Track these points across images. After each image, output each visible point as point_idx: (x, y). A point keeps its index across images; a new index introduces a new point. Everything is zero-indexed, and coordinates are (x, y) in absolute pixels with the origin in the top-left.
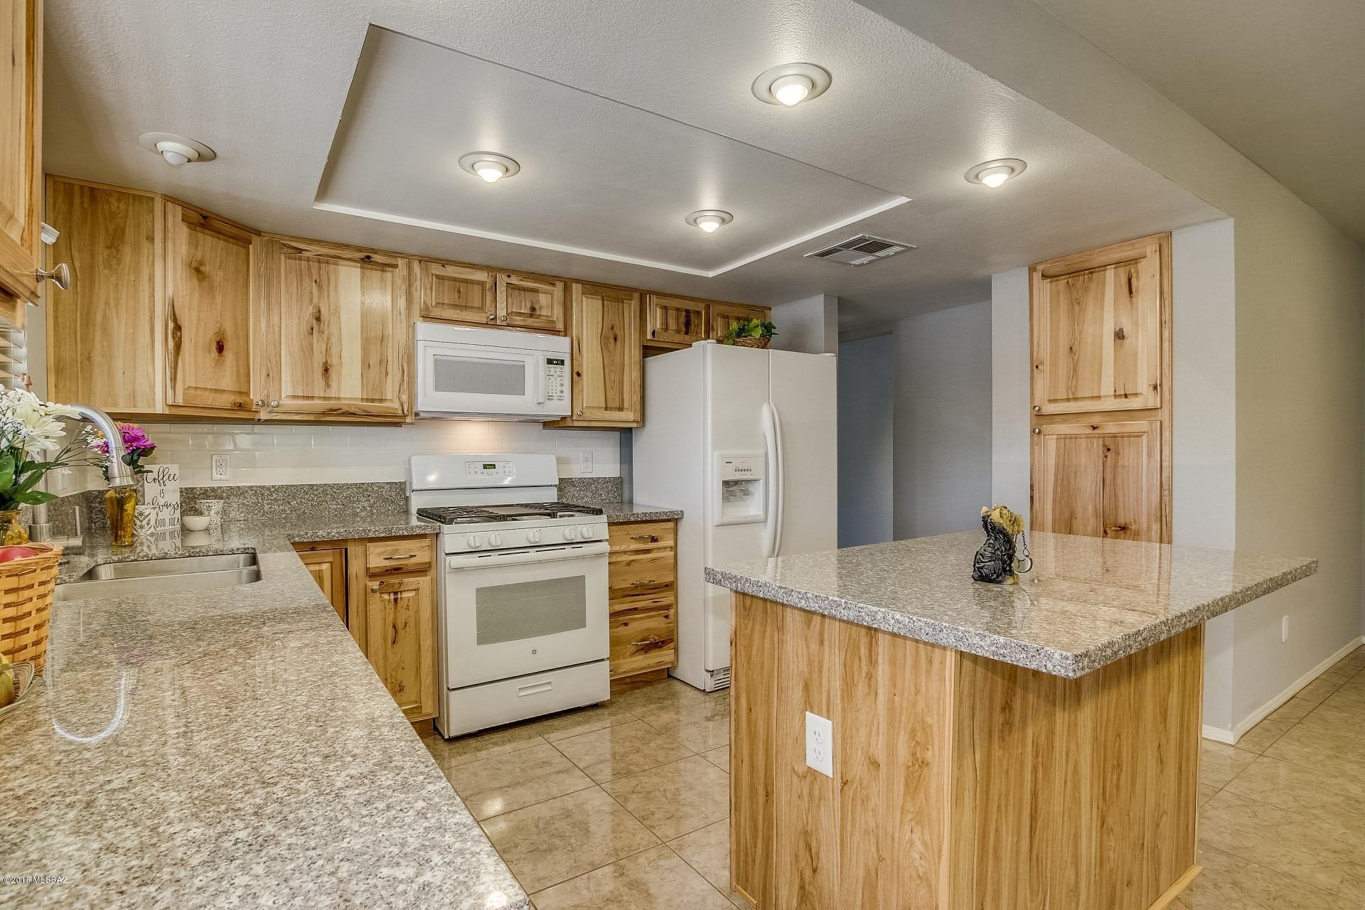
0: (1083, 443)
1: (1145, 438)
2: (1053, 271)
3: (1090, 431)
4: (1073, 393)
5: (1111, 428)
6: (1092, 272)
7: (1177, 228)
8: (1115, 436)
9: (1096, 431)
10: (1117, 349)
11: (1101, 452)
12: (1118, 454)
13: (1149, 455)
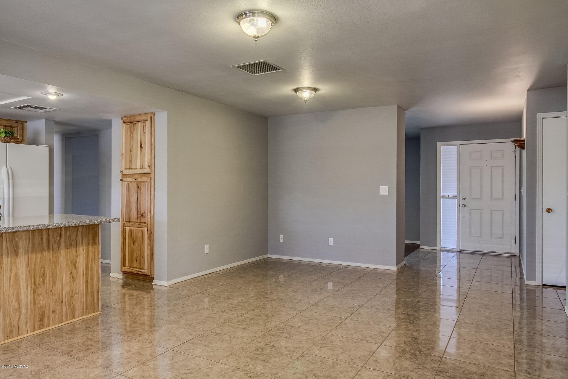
0: (133, 184)
1: (147, 183)
2: (126, 121)
3: (134, 180)
4: (131, 167)
5: (139, 180)
6: (135, 123)
7: (156, 112)
8: (140, 182)
9: (136, 181)
10: (141, 151)
11: (137, 189)
12: (141, 189)
13: (148, 190)
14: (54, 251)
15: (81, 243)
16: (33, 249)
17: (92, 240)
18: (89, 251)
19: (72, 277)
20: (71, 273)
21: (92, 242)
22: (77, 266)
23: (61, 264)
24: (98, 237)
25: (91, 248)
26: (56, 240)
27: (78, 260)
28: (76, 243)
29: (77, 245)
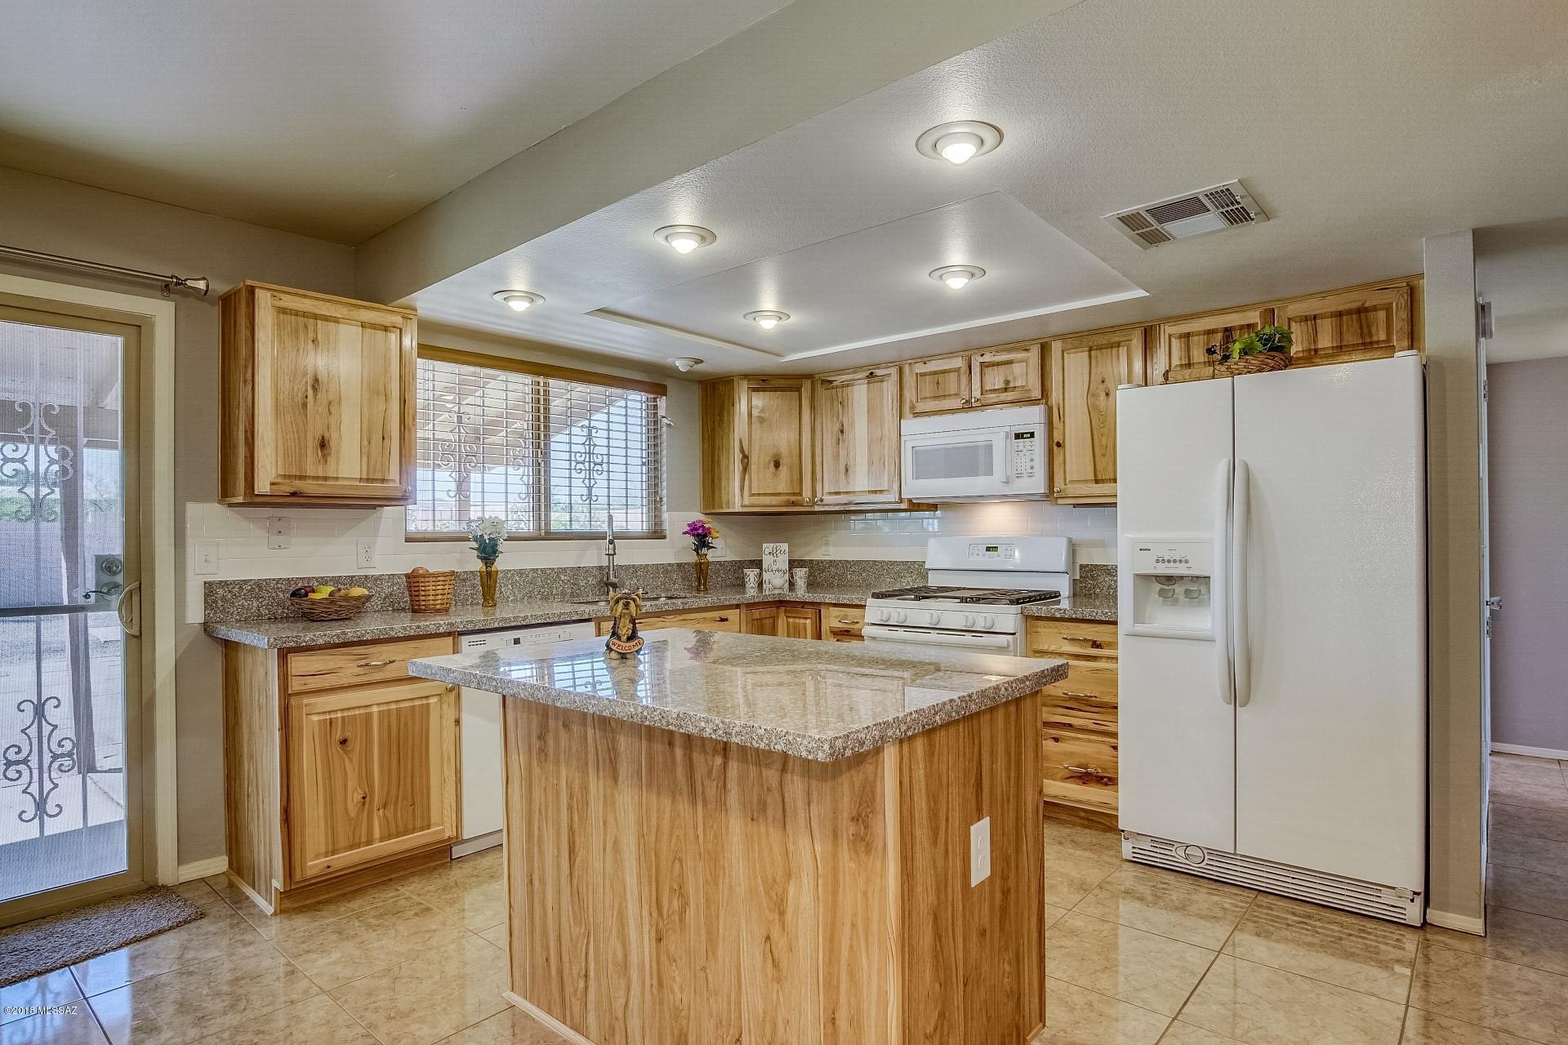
14: (706, 806)
15: (802, 814)
16: (652, 778)
17: (855, 819)
18: (841, 875)
19: (773, 961)
20: (768, 938)
21: (852, 830)
22: (789, 916)
23: (730, 876)
24: (880, 817)
26: (712, 768)
27: (791, 891)
28: (784, 811)
29: (788, 820)
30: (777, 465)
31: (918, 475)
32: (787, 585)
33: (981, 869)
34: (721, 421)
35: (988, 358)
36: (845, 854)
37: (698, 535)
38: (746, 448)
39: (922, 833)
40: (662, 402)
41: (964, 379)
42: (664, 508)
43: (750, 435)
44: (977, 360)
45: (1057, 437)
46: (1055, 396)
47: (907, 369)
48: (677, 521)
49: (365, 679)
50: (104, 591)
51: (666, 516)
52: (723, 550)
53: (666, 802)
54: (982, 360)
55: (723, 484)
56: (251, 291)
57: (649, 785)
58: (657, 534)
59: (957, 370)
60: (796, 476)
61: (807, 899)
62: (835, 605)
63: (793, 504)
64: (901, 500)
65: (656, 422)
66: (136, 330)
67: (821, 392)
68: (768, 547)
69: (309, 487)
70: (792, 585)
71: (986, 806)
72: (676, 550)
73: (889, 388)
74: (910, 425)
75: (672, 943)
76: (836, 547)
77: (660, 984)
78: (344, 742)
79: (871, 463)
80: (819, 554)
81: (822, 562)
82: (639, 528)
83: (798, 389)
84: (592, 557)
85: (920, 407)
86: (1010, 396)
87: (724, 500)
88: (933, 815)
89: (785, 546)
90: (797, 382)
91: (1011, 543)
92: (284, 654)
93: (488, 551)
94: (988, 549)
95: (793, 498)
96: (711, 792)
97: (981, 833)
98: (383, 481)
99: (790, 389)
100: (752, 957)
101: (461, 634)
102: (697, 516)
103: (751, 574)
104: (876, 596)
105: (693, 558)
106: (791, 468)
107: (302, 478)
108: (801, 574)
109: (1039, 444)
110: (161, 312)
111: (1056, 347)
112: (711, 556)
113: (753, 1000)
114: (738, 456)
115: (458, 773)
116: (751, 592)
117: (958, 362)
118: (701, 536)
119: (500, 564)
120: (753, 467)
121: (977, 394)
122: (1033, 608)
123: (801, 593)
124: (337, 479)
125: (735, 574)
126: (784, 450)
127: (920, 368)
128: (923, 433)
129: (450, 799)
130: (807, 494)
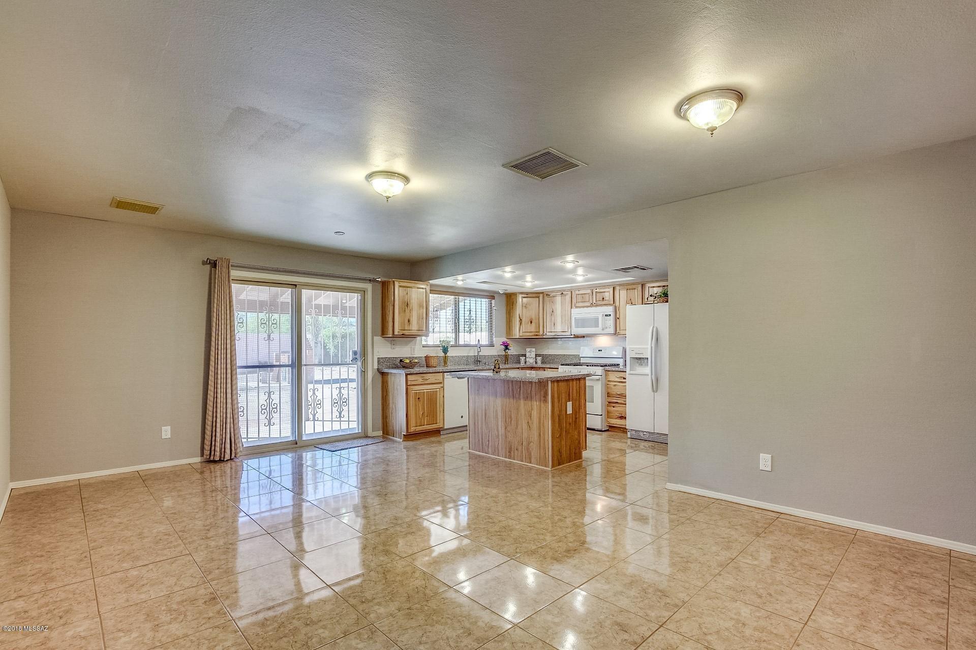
25: (542, 405)
30: (531, 322)
31: (577, 327)
32: (535, 363)
33: (570, 411)
34: (513, 308)
35: (598, 290)
36: (542, 403)
37: (505, 346)
38: (521, 317)
39: (556, 400)
40: (493, 302)
41: (590, 297)
42: (494, 336)
43: (522, 312)
44: (595, 291)
45: (618, 316)
46: (617, 304)
47: (573, 292)
48: (499, 341)
49: (423, 383)
50: (355, 359)
51: (494, 339)
52: (513, 350)
53: (508, 400)
54: (596, 291)
55: (513, 328)
56: (394, 282)
57: (504, 396)
58: (492, 345)
59: (589, 294)
60: (538, 326)
61: (535, 413)
62: (549, 368)
63: (537, 335)
64: (571, 335)
65: (491, 308)
66: (363, 292)
67: (546, 298)
68: (528, 350)
69: (406, 332)
70: (536, 363)
71: (571, 400)
72: (498, 350)
73: (568, 298)
74: (574, 311)
75: (508, 429)
76: (552, 350)
77: (506, 437)
78: (419, 398)
79: (562, 322)
80: (546, 352)
81: (547, 355)
82: (485, 343)
83: (539, 297)
84: (473, 353)
85: (577, 305)
86: (604, 302)
87: (513, 334)
88: (558, 398)
89: (534, 349)
90: (539, 295)
91: (606, 348)
92: (407, 375)
93: (445, 350)
94: (599, 351)
95: (537, 333)
96: (517, 396)
97: (569, 404)
98: (422, 330)
99: (536, 297)
100: (525, 426)
101: (444, 372)
102: (504, 340)
103: (522, 359)
104: (562, 365)
105: (504, 353)
106: (536, 323)
107: (404, 330)
108: (539, 359)
109: (612, 318)
110: (369, 287)
111: (618, 288)
112: (509, 352)
113: (525, 435)
114: (518, 319)
115: (443, 410)
116: (522, 364)
117: (589, 291)
118: (506, 347)
119: (448, 354)
120: (523, 323)
121: (594, 301)
122: (607, 368)
123: (539, 364)
124: (412, 330)
125: (517, 359)
126: (533, 317)
127: (577, 292)
128: (577, 313)
129: (442, 417)
130: (541, 333)
